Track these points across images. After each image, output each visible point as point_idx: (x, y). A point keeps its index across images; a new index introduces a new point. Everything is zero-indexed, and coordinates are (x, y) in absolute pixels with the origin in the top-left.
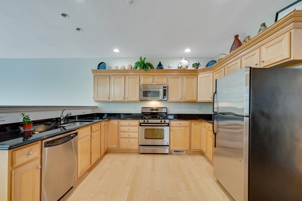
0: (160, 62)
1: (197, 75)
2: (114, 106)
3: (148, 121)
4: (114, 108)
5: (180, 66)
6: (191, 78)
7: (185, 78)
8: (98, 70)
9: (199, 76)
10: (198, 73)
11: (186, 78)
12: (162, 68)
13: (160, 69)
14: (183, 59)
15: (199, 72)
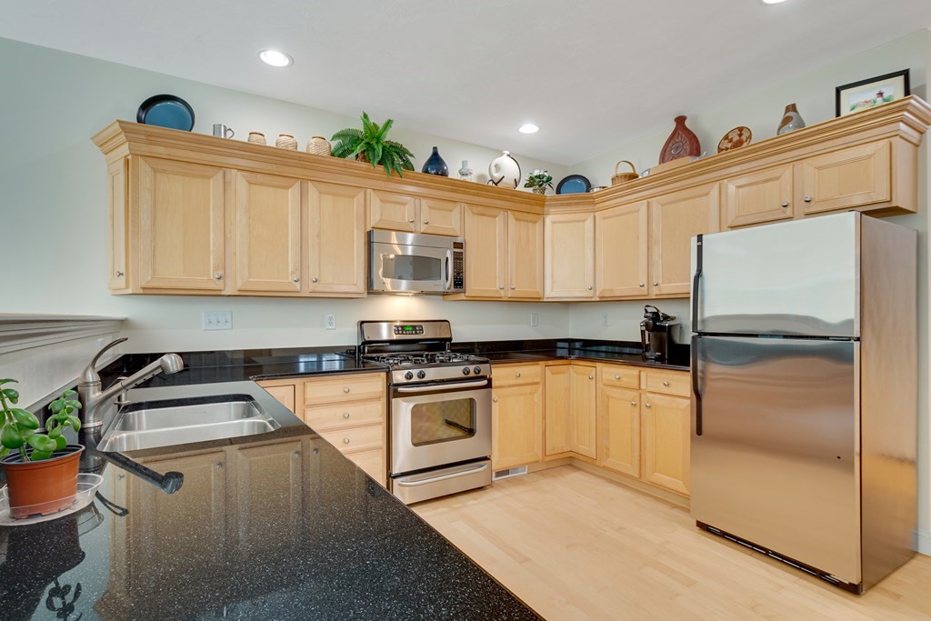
0: (435, 148)
1: (542, 215)
2: (229, 318)
3: (422, 375)
4: (229, 325)
5: (497, 176)
6: (527, 221)
7: (514, 220)
8: (142, 127)
9: (548, 220)
10: (546, 209)
11: (517, 219)
12: (444, 174)
13: (437, 174)
14: (502, 154)
15: (550, 206)
